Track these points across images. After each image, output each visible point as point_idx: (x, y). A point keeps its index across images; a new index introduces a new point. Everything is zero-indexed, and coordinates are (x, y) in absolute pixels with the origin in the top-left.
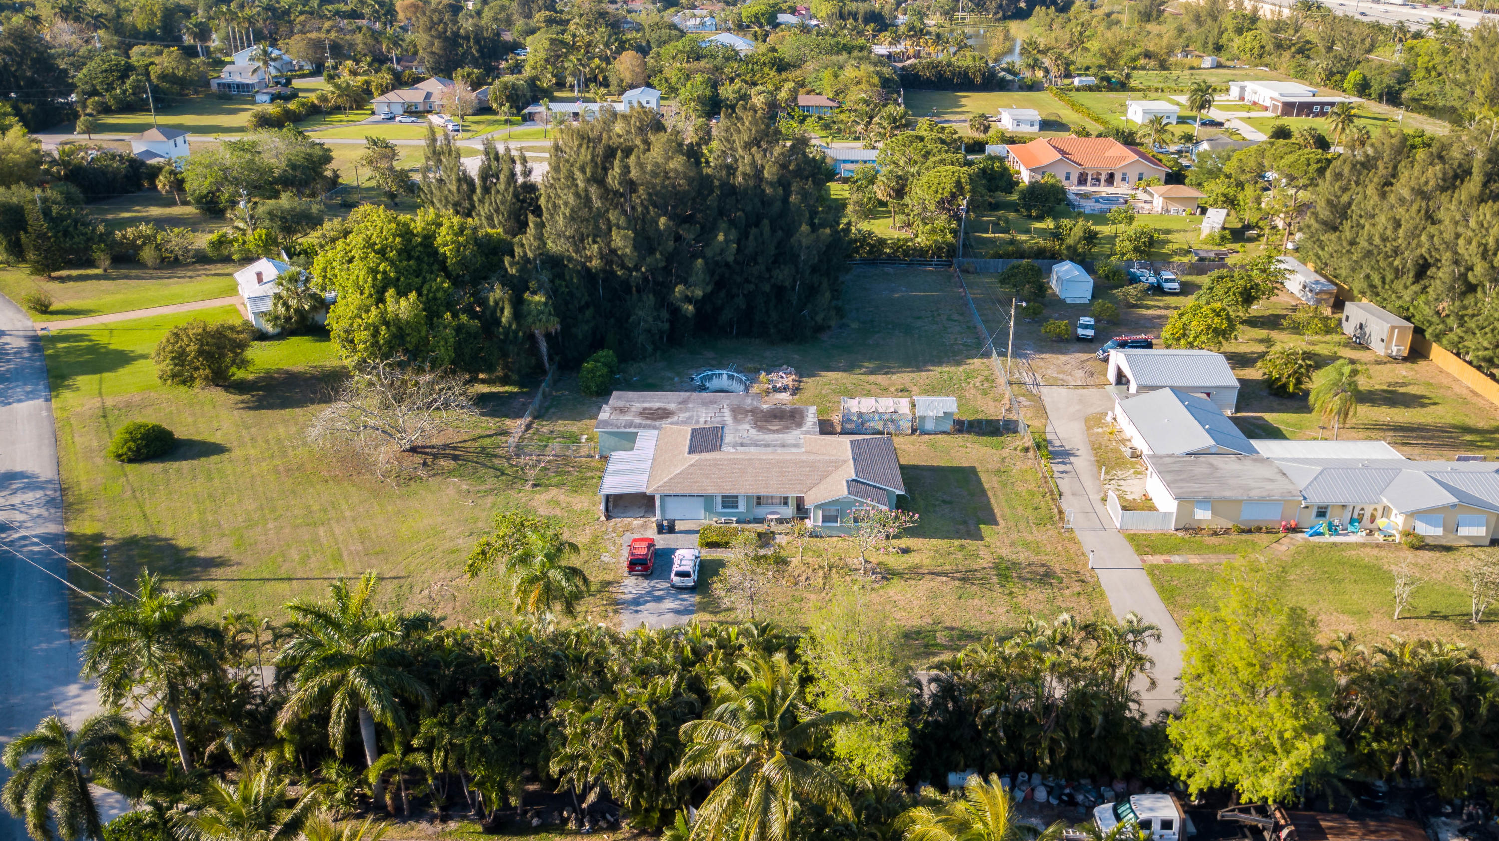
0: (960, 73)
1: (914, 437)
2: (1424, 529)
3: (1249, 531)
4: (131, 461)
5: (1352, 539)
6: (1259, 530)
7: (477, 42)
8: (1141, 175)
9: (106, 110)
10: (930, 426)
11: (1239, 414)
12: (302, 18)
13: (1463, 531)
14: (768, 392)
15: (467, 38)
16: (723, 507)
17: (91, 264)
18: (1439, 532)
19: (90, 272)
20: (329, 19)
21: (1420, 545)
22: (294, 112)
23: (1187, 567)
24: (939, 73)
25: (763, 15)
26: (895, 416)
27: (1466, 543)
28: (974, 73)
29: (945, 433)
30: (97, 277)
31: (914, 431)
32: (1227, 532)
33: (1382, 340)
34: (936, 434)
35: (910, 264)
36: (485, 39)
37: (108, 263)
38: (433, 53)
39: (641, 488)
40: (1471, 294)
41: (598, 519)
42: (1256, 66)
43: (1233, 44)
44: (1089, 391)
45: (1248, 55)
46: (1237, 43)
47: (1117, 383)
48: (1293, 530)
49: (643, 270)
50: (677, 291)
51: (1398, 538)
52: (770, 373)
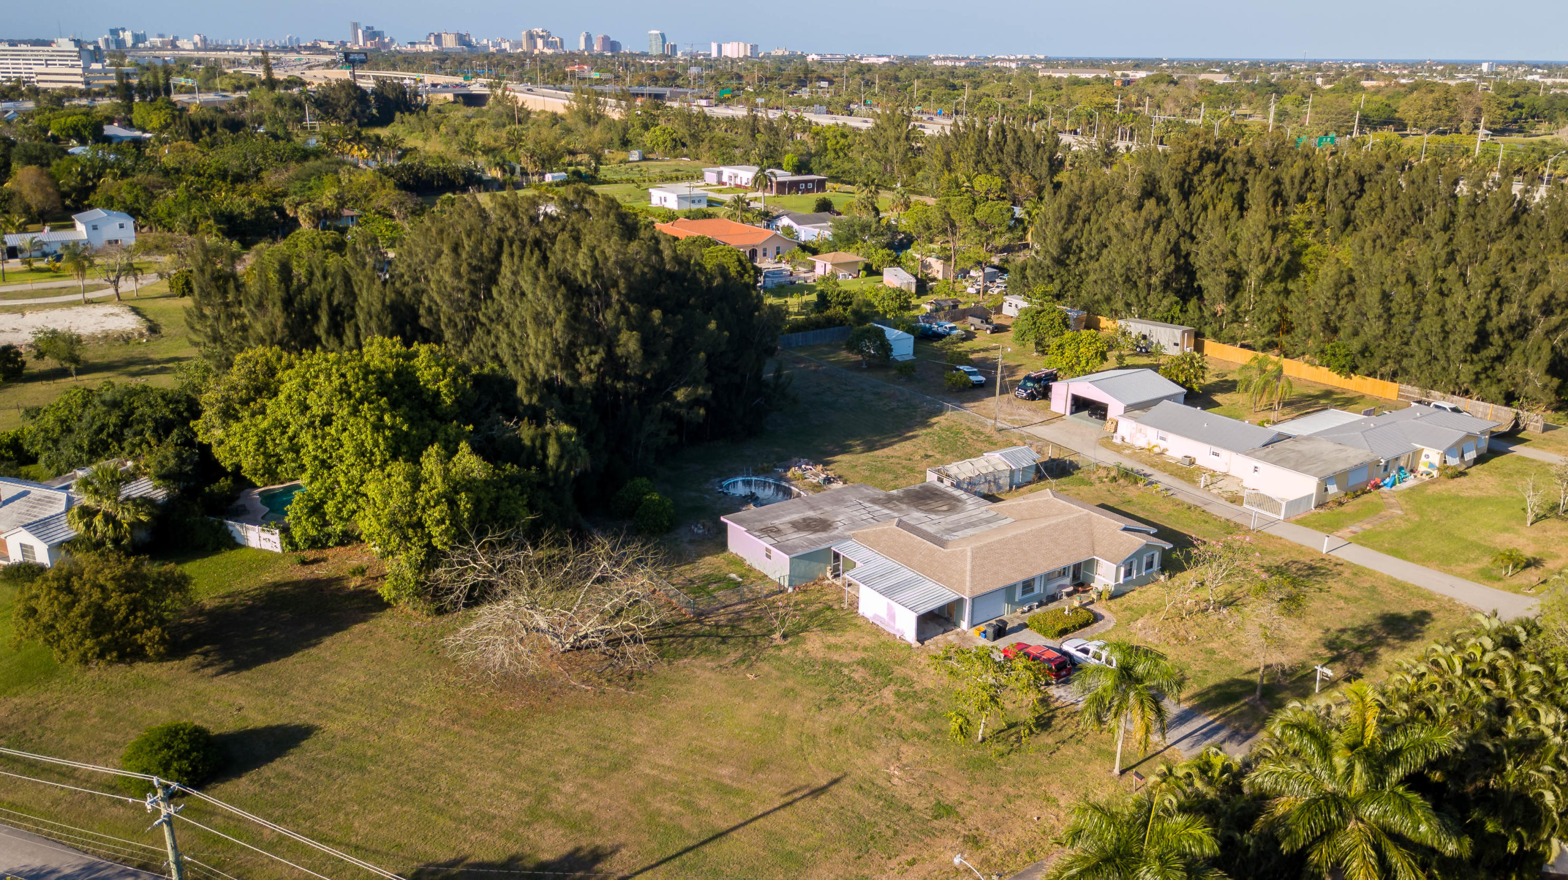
3: (1356, 495)
5: (1411, 483)
8: (778, 248)
10: (1018, 478)
13: (1467, 457)
16: (1024, 593)
23: (1371, 532)
26: (996, 475)
29: (1030, 483)
33: (1176, 344)
39: (949, 596)
40: (1238, 295)
41: (910, 646)
42: (676, 157)
43: (644, 139)
44: (1059, 424)
45: (662, 148)
46: (648, 137)
47: (1072, 413)
48: (1377, 487)
49: (649, 376)
50: (681, 395)
51: (1435, 473)
52: (788, 468)
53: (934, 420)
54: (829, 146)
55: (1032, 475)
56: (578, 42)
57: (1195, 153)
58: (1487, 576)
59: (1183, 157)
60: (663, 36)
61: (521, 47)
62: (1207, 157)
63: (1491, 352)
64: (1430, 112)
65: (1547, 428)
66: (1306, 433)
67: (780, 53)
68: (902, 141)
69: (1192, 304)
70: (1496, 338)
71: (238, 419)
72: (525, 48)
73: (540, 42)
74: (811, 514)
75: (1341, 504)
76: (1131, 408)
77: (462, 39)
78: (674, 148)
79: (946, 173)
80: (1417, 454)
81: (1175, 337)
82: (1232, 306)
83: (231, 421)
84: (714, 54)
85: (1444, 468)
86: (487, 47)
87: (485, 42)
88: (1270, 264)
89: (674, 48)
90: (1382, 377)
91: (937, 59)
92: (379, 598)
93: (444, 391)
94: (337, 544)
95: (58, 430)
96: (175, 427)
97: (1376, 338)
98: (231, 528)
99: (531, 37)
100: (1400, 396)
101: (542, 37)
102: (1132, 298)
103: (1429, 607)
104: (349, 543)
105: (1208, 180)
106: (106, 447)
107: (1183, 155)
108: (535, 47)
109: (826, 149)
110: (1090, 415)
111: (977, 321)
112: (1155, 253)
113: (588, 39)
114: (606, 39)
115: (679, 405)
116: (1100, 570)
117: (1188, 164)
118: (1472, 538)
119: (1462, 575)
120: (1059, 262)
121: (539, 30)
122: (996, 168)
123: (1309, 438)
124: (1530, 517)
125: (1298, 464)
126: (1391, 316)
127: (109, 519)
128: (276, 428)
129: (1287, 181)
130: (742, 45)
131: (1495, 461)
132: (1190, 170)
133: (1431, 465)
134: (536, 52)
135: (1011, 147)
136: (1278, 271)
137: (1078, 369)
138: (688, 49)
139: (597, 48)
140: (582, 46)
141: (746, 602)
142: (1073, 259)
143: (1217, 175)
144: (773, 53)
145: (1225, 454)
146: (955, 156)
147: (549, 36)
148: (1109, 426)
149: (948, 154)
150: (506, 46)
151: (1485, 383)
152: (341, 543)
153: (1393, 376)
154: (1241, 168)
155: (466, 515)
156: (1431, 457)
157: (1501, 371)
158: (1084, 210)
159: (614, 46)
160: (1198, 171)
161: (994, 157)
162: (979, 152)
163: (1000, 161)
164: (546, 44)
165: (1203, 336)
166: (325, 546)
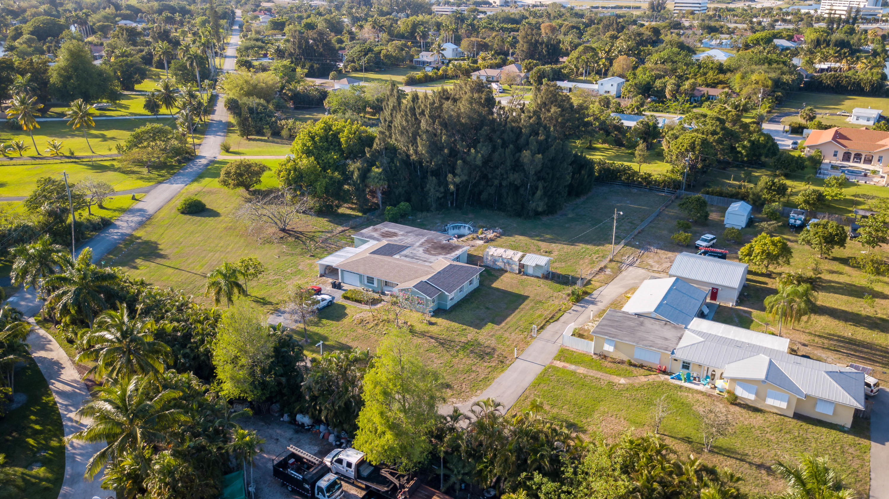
0: (854, 83)
1: (519, 275)
2: (740, 392)
3: (635, 366)
4: (183, 213)
5: (700, 388)
6: (642, 366)
7: (547, 46)
9: (355, 70)
10: (530, 271)
11: (737, 307)
12: (484, 30)
13: (770, 401)
14: (474, 239)
15: (541, 44)
16: (368, 282)
17: (263, 135)
18: (752, 397)
19: (264, 138)
20: (497, 31)
21: (734, 401)
22: (430, 76)
23: (574, 373)
24: (838, 82)
25: (762, 39)
26: (510, 261)
27: (775, 411)
28: (865, 84)
29: (537, 277)
30: (265, 141)
31: (520, 272)
32: (622, 362)
34: (532, 276)
35: (651, 189)
36: (551, 45)
37: (269, 134)
38: (522, 51)
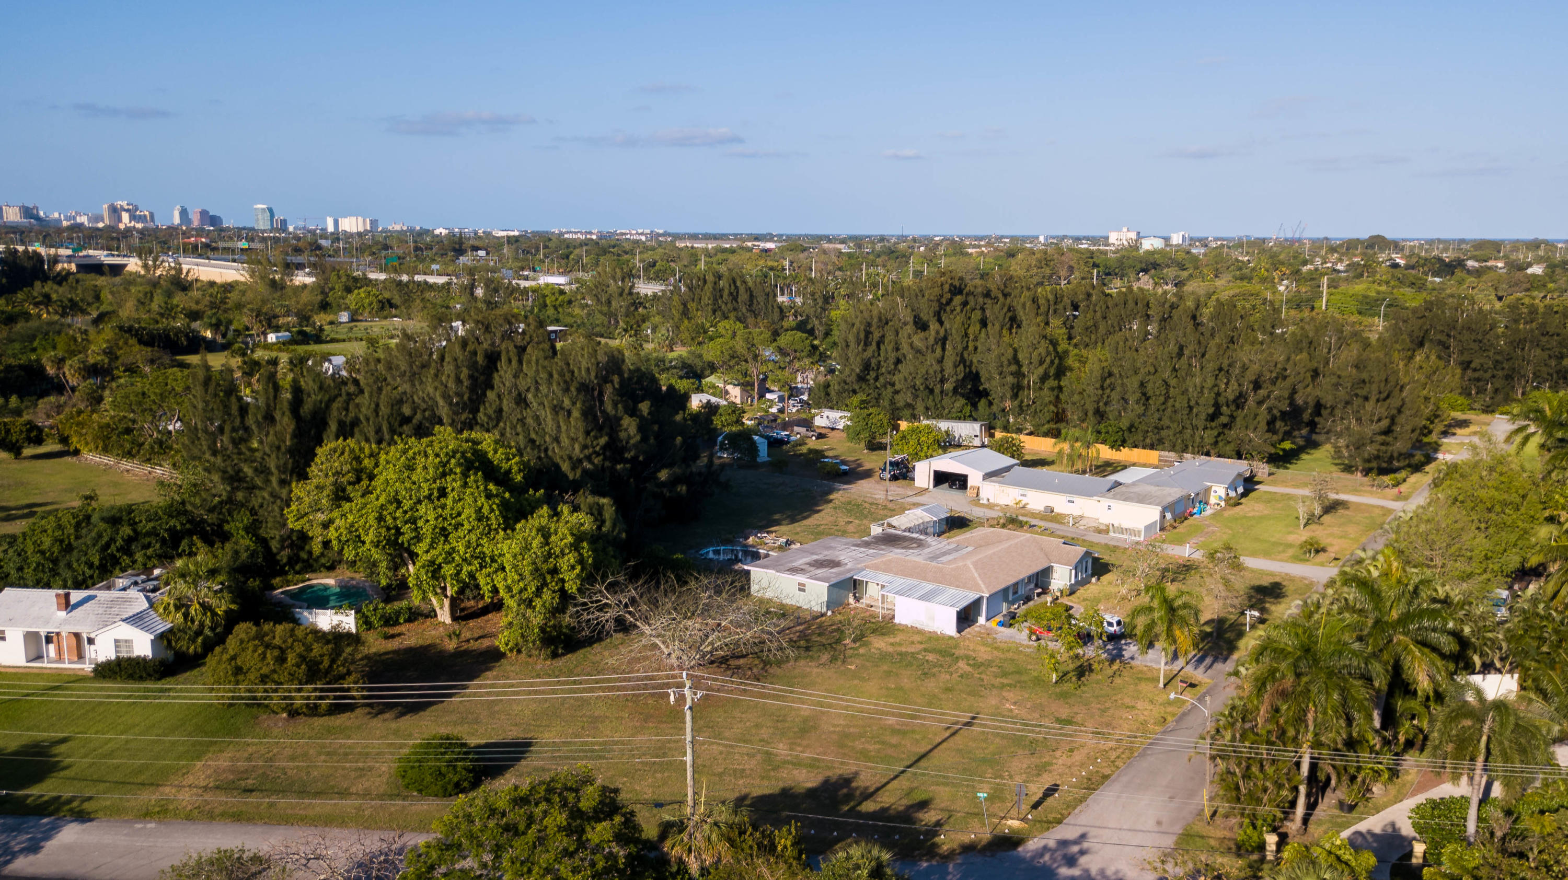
16: (1013, 594)
33: (976, 436)
39: (972, 596)
40: (1020, 393)
41: (952, 638)
42: (386, 318)
43: (347, 301)
44: (927, 495)
45: (368, 310)
46: (351, 299)
47: (935, 486)
48: (1191, 515)
49: (641, 458)
50: (663, 475)
51: (1223, 504)
52: (747, 538)
53: (831, 497)
54: (548, 302)
55: (944, 527)
56: (172, 216)
57: (947, 287)
58: (1296, 559)
59: (937, 291)
60: (271, 210)
61: (103, 221)
62: (957, 290)
63: (1224, 419)
64: (1035, 270)
65: (1270, 474)
66: (1130, 481)
67: (398, 228)
68: (625, 296)
69: (983, 403)
70: (1224, 409)
71: (349, 500)
72: (107, 221)
73: (125, 217)
74: (815, 557)
75: (1175, 528)
76: (988, 476)
77: (28, 212)
78: (382, 308)
79: (686, 322)
80: (1208, 490)
81: (974, 429)
82: (1016, 403)
83: (343, 503)
84: (331, 229)
85: (1228, 499)
86: (59, 221)
87: (56, 215)
88: (1045, 365)
89: (284, 222)
90: (1144, 448)
91: (567, 233)
92: (497, 649)
93: (515, 469)
94: (406, 621)
95: (56, 549)
96: (183, 538)
97: (1139, 416)
98: (297, 616)
99: (115, 211)
100: (1160, 461)
101: (127, 211)
102: (930, 403)
103: (1277, 580)
104: (416, 619)
105: (958, 309)
106: (116, 562)
107: (936, 289)
108: (120, 220)
109: (545, 306)
110: (951, 487)
111: (802, 430)
112: (948, 364)
113: (184, 213)
114: (204, 213)
115: (663, 484)
116: (1055, 575)
117: (942, 296)
118: (1273, 540)
119: (1282, 560)
120: (861, 379)
121: (124, 204)
122: (732, 315)
123: (1134, 484)
124: (1303, 522)
125: (1142, 499)
126: (1148, 399)
127: (205, 607)
128: (392, 504)
129: (1019, 308)
130: (360, 219)
131: (1252, 495)
132: (944, 301)
133: (1220, 498)
134: (122, 226)
135: (743, 297)
136: (1052, 371)
137: (923, 454)
138: (301, 224)
139: (196, 223)
140: (177, 220)
141: (801, 624)
142: (873, 374)
143: (965, 304)
144: (390, 228)
145: (1077, 499)
146: (692, 306)
147: (136, 209)
148: (970, 492)
149: (685, 305)
150: (83, 220)
151: (1221, 444)
152: (409, 620)
153: (1152, 447)
154: (981, 300)
155: (590, 561)
156: (1219, 492)
157: (1232, 434)
158: (876, 335)
159: (215, 220)
160: (949, 302)
161: (729, 305)
162: (715, 300)
163: (735, 309)
164: (133, 217)
165: (994, 428)
166: (396, 623)
